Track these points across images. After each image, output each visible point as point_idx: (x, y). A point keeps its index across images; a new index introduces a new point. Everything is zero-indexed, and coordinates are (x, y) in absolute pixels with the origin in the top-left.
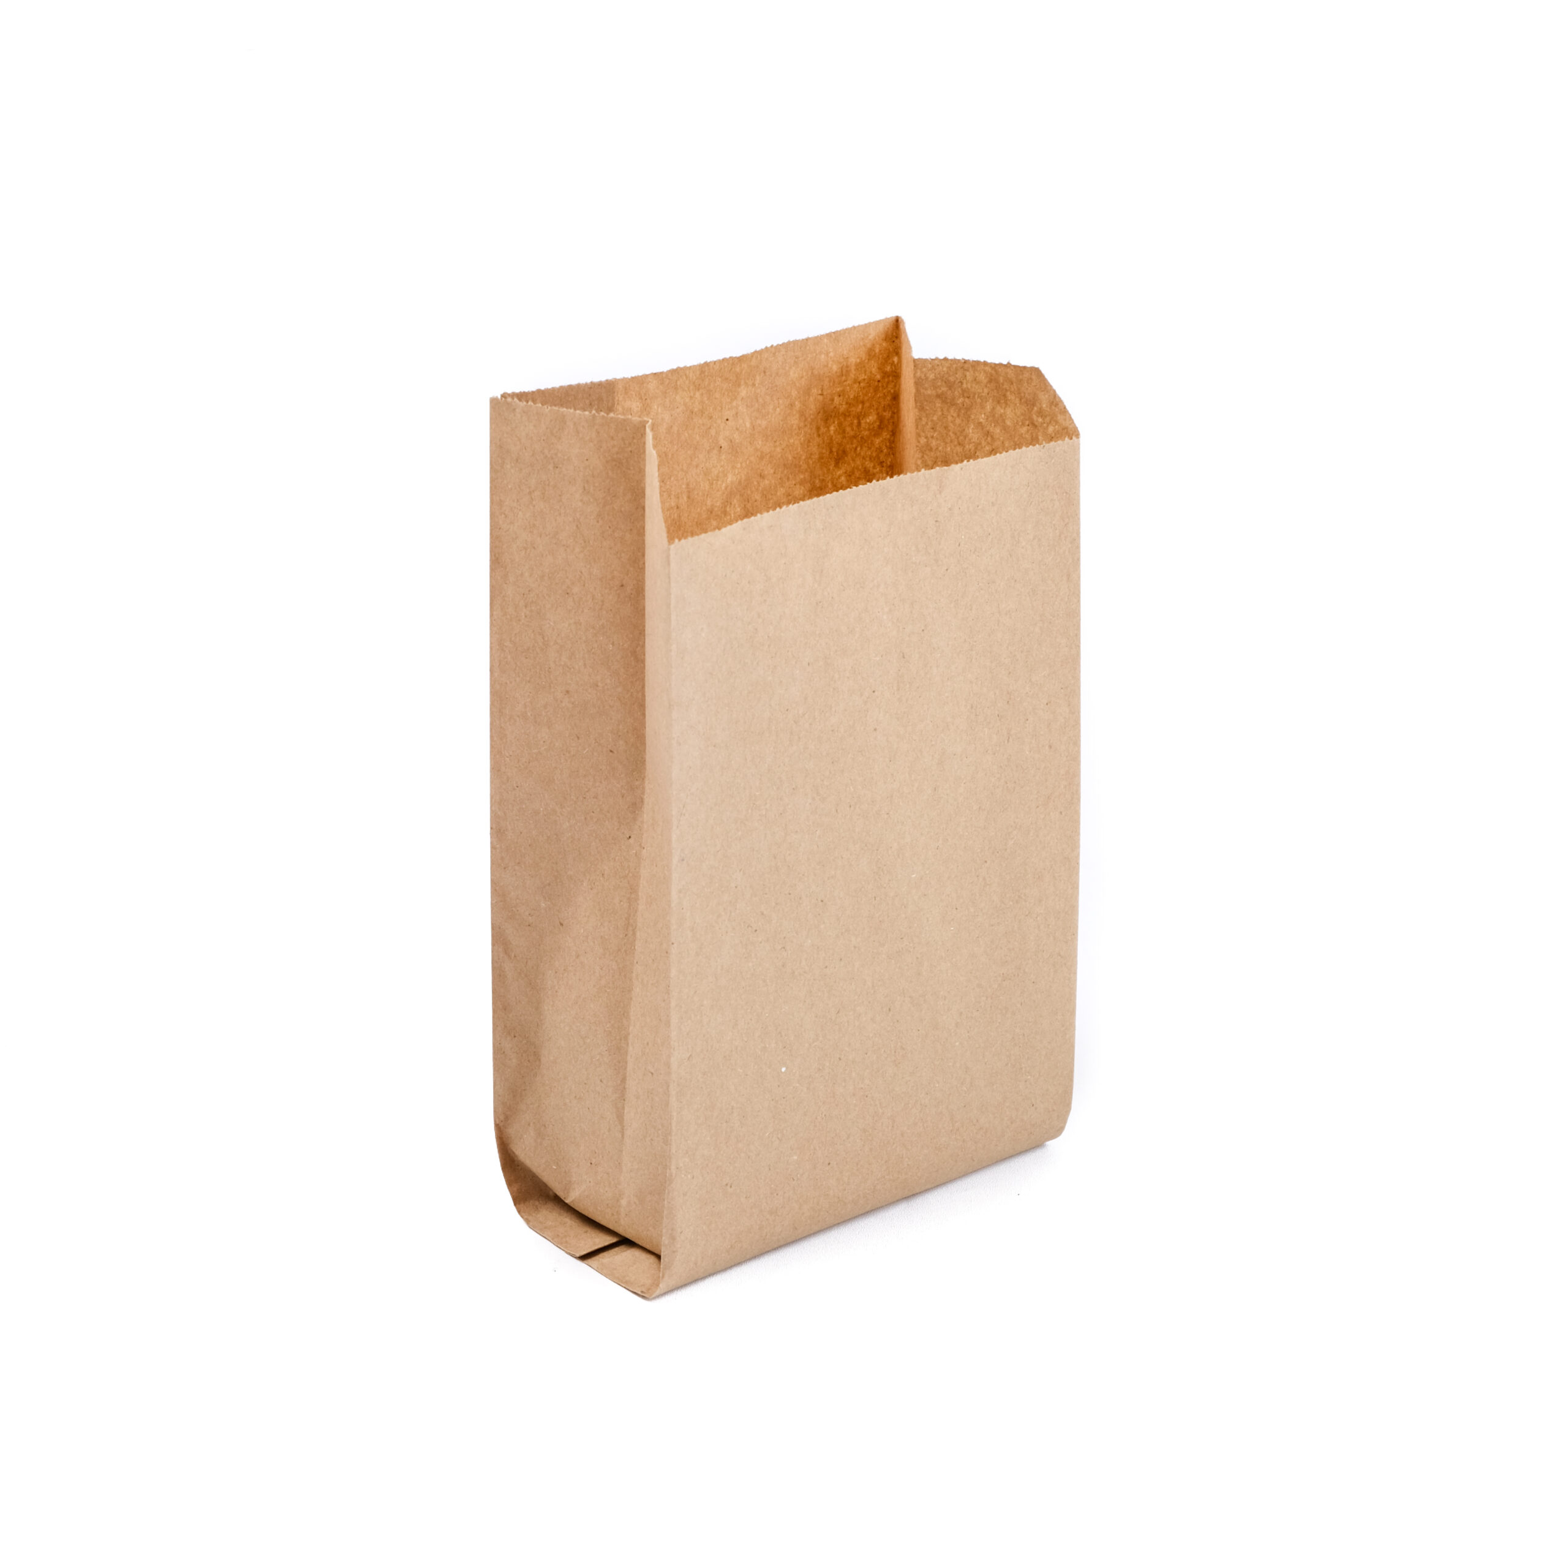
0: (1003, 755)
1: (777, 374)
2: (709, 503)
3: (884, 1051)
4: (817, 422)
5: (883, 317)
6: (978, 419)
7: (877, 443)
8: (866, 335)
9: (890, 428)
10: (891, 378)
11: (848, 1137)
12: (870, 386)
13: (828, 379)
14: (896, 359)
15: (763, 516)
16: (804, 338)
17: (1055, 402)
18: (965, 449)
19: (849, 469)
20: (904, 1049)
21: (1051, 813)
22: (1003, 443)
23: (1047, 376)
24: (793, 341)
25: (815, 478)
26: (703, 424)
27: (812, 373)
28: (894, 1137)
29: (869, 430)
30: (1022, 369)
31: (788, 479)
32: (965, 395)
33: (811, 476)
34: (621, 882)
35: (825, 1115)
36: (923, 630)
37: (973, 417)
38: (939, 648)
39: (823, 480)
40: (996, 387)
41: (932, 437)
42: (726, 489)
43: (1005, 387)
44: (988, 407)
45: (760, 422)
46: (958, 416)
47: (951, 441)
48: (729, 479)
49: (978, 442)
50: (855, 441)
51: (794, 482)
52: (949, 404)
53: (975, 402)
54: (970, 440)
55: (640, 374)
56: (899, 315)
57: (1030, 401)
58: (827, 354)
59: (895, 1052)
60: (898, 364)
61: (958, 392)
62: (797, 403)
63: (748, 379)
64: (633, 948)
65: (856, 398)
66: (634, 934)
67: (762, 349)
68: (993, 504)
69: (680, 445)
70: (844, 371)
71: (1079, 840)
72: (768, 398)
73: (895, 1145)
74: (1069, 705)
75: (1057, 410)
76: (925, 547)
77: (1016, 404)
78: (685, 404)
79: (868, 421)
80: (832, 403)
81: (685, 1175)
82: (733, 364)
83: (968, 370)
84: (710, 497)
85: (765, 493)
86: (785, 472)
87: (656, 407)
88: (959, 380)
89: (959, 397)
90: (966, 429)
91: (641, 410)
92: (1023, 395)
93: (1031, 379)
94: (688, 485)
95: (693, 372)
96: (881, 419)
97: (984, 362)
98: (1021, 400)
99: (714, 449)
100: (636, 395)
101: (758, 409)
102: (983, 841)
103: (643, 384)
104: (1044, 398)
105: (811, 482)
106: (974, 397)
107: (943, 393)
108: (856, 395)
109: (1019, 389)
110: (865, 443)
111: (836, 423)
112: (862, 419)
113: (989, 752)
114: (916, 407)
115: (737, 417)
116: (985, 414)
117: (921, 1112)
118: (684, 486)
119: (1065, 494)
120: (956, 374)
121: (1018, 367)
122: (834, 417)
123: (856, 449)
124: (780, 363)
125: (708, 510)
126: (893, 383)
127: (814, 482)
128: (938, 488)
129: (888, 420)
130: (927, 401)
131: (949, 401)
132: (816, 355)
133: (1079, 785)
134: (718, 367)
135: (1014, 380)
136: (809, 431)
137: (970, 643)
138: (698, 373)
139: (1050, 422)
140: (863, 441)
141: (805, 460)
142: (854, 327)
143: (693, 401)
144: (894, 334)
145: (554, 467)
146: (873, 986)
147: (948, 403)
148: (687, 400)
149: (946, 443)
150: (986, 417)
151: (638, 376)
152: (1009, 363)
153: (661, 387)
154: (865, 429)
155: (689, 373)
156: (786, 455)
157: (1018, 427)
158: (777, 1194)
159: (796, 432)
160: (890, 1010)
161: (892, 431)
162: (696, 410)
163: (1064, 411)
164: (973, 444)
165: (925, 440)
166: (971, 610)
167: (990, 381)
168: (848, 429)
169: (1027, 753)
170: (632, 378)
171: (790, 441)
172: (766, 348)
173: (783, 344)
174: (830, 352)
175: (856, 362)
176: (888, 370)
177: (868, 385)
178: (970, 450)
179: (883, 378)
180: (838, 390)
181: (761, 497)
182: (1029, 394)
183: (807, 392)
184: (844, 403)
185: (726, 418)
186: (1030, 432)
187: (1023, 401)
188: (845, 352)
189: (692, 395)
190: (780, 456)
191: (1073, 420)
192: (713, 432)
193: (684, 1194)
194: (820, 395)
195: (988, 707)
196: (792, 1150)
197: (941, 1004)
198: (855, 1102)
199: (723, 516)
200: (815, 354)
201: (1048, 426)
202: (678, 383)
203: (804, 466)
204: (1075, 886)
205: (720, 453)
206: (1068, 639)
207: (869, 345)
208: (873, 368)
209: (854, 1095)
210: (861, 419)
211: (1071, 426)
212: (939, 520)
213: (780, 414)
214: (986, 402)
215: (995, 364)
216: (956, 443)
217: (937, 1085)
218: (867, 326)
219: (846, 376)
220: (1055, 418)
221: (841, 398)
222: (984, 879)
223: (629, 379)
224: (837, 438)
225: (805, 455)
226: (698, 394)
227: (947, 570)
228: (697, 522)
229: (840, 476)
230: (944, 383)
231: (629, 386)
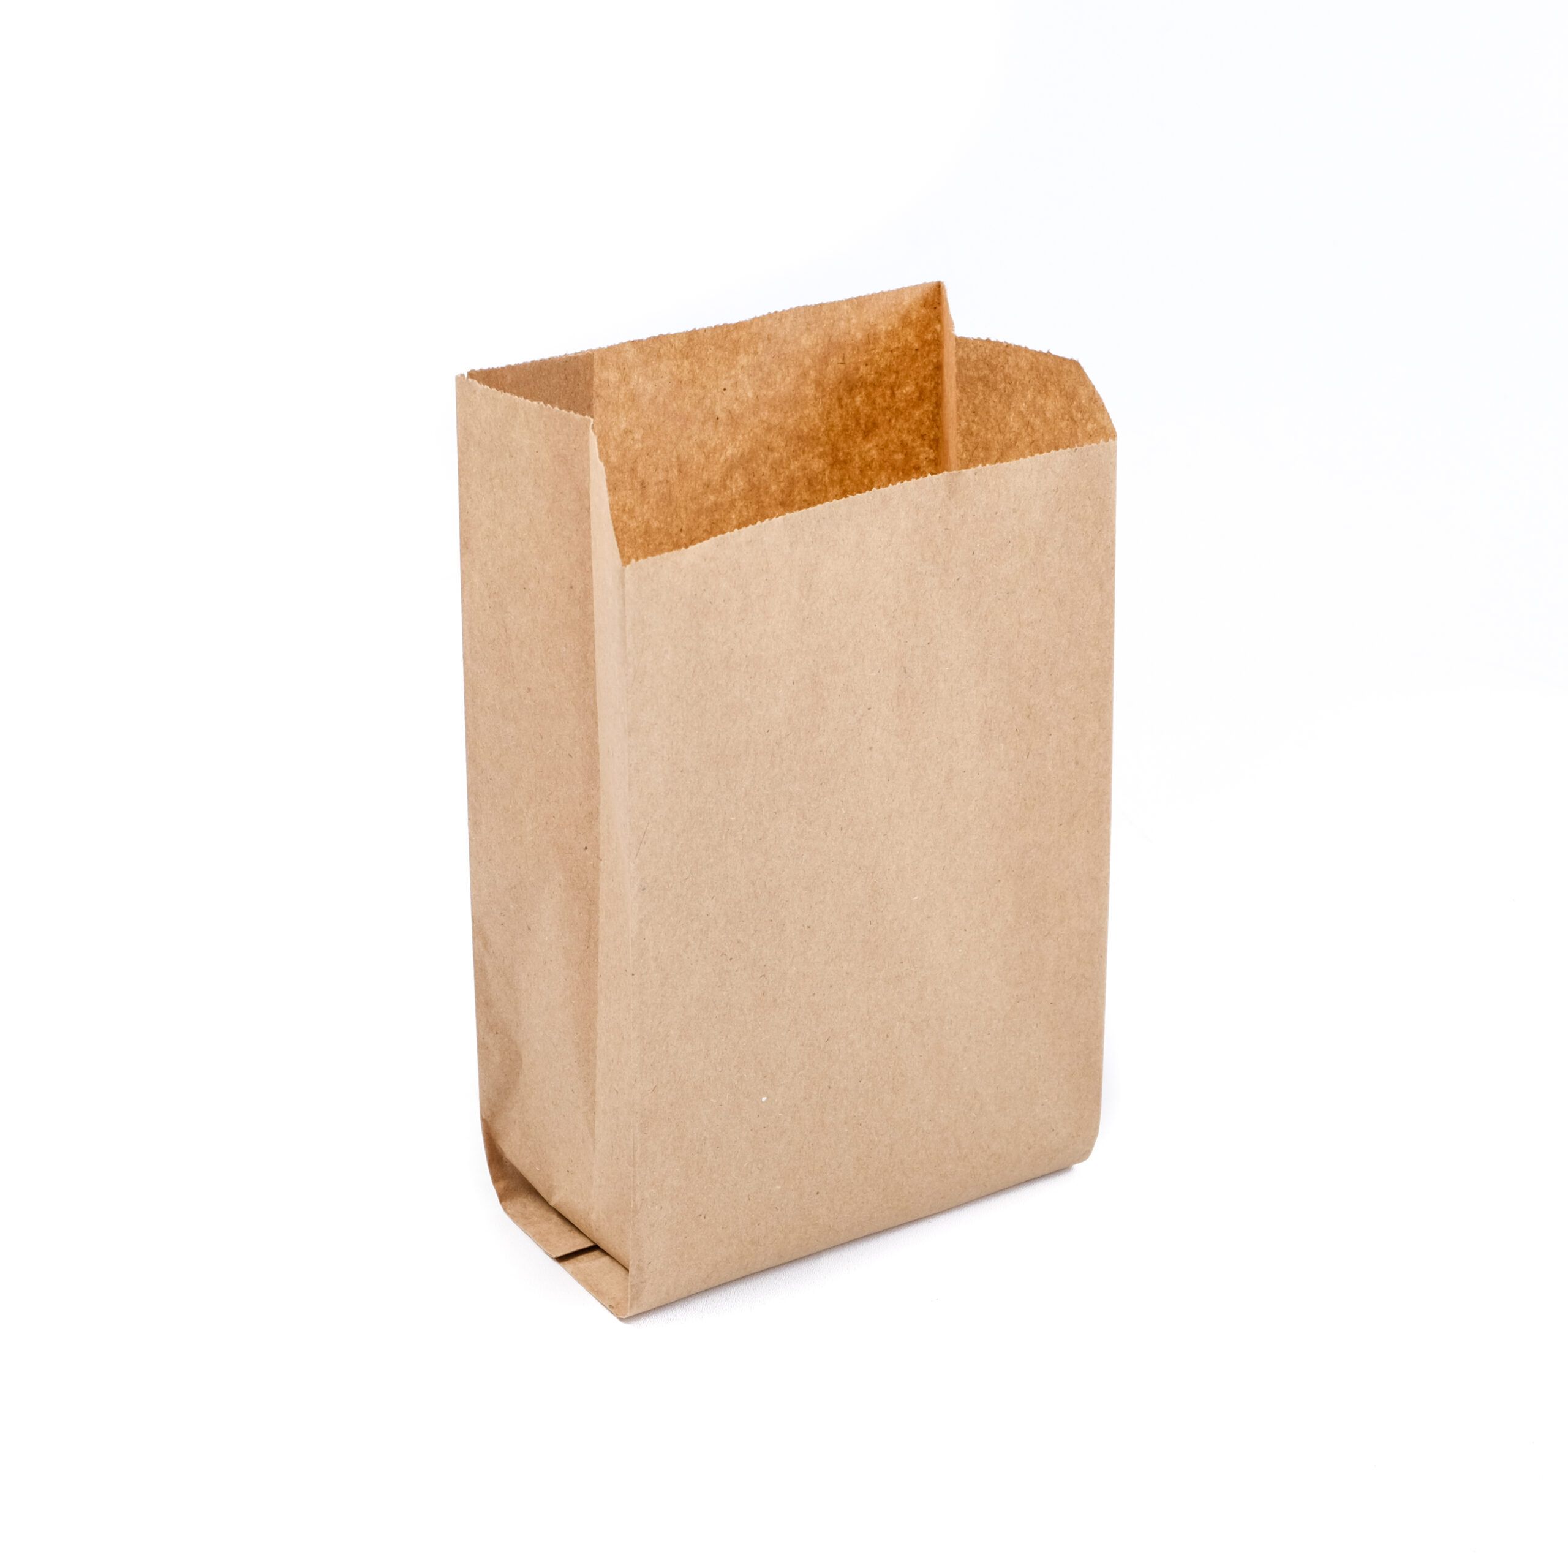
0: (1022, 771)
1: (785, 341)
2: (705, 476)
3: (881, 1079)
4: (839, 392)
5: (920, 282)
6: (1019, 408)
7: (917, 415)
8: (898, 301)
9: (934, 399)
10: (933, 347)
11: (839, 1166)
12: (905, 354)
13: (850, 347)
14: (938, 327)
15: (741, 530)
16: (817, 303)
17: (1094, 398)
18: (1006, 437)
19: (881, 442)
20: (903, 1076)
21: (1077, 832)
22: (1043, 435)
23: (1086, 370)
24: (804, 306)
25: (838, 451)
26: (695, 395)
27: (830, 341)
28: (892, 1165)
29: (906, 401)
30: (1062, 360)
31: (804, 452)
32: (1007, 381)
33: (833, 449)
34: (579, 893)
35: (812, 1144)
36: (929, 643)
37: (1014, 404)
38: (947, 662)
39: (848, 454)
40: (1037, 375)
41: (973, 421)
42: (725, 461)
43: (1045, 376)
44: (1029, 396)
45: (765, 392)
46: (1000, 402)
47: (992, 428)
48: (729, 452)
49: (1019, 431)
50: (888, 412)
51: (811, 455)
52: (990, 389)
53: (1017, 389)
54: (1011, 428)
55: (617, 343)
56: (942, 280)
57: (1070, 394)
58: (849, 320)
59: (893, 1079)
60: (941, 331)
61: (1000, 377)
62: (811, 372)
63: (749, 346)
64: (596, 960)
65: (888, 368)
66: (596, 946)
67: (763, 316)
68: (1015, 511)
69: (667, 416)
70: (871, 339)
71: (1109, 860)
72: (775, 367)
73: (894, 1173)
74: (1100, 720)
75: (1096, 407)
76: (932, 556)
77: (1056, 396)
78: (672, 374)
79: (904, 391)
80: (857, 373)
81: (652, 1206)
82: (728, 331)
83: (1010, 355)
84: (707, 471)
85: (774, 466)
86: (800, 444)
87: (636, 377)
88: (1001, 364)
89: (1001, 383)
90: (1007, 417)
91: (619, 380)
92: (1063, 387)
93: (1071, 371)
94: (678, 458)
95: (679, 340)
96: (921, 391)
97: (1026, 348)
98: (1061, 392)
99: (709, 420)
100: (613, 365)
101: (763, 378)
102: (997, 860)
103: (620, 353)
104: (1082, 391)
105: (834, 455)
106: (1015, 383)
107: (985, 377)
108: (888, 365)
109: (1059, 381)
110: (901, 415)
111: (863, 393)
112: (897, 390)
113: (1005, 768)
114: (957, 387)
115: (737, 386)
116: (1025, 403)
117: (923, 1139)
118: (674, 459)
119: (1099, 500)
120: (998, 357)
121: (1058, 357)
122: (861, 387)
123: (890, 421)
124: (788, 330)
125: (705, 484)
126: (936, 353)
127: (836, 456)
128: (948, 493)
129: (931, 391)
130: (968, 383)
131: (991, 385)
132: (834, 321)
133: (1109, 803)
134: (709, 334)
135: (1054, 371)
136: (829, 401)
137: (984, 655)
138: (685, 340)
139: (1089, 419)
140: (898, 412)
141: (824, 432)
142: (883, 293)
143: (680, 370)
144: (936, 300)
145: (510, 457)
146: (868, 1012)
147: (989, 387)
148: (674, 369)
149: (988, 429)
150: (1026, 407)
151: (615, 345)
152: (1049, 352)
153: (641, 356)
154: (901, 400)
155: (674, 340)
156: (801, 427)
157: (1058, 420)
158: (759, 1225)
159: (812, 403)
160: (887, 1036)
161: (936, 403)
162: (685, 379)
163: (1103, 409)
164: (1014, 434)
165: (966, 424)
166: (986, 620)
167: (1032, 369)
168: (879, 400)
169: (1050, 768)
170: (609, 347)
171: (805, 412)
172: (770, 314)
173: (790, 310)
174: (852, 319)
175: (886, 329)
176: (929, 338)
177: (904, 353)
178: (1010, 439)
179: (923, 346)
180: (865, 359)
181: (770, 470)
182: (1069, 387)
183: (825, 360)
184: (873, 372)
185: (723, 388)
186: (1069, 427)
187: (1063, 393)
188: (872, 319)
189: (679, 363)
190: (792, 427)
191: (1111, 420)
192: (708, 402)
193: (651, 1225)
194: (841, 363)
195: (1005, 722)
196: (775, 1180)
197: (947, 1028)
198: (846, 1130)
199: (722, 490)
200: (832, 321)
201: (1087, 423)
202: (662, 351)
203: (824, 439)
204: (1104, 908)
205: (716, 425)
206: (1100, 651)
207: (902, 312)
208: (910, 336)
209: (846, 1123)
210: (895, 389)
211: (1109, 426)
212: (949, 527)
213: (790, 383)
214: (1027, 390)
215: (1035, 351)
216: (997, 430)
217: (942, 1112)
218: (900, 292)
219: (874, 344)
220: (1093, 416)
221: (869, 367)
222: (997, 898)
223: (606, 349)
224: (866, 410)
225: (824, 426)
226: (686, 363)
227: (958, 579)
228: (691, 498)
229: (869, 450)
230: (986, 365)
231: (606, 356)
